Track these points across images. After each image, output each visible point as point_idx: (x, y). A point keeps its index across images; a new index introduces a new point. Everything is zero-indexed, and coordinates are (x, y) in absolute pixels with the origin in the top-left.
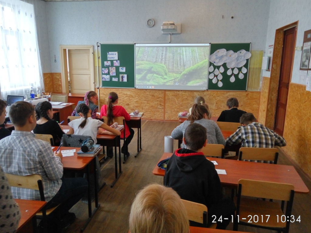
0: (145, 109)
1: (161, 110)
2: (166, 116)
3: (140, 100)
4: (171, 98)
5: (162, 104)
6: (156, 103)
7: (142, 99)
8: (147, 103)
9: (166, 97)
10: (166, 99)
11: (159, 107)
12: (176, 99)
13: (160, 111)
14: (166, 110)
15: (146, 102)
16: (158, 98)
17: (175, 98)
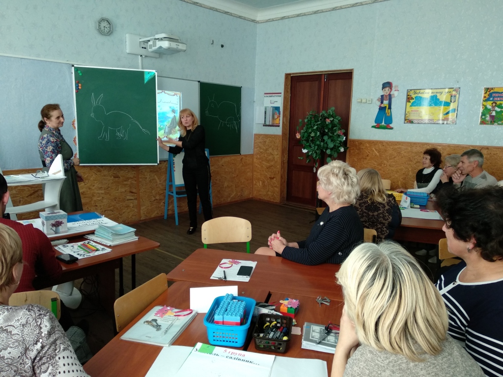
0: (100, 206)
1: (133, 204)
2: (142, 212)
3: (90, 189)
4: (148, 177)
5: (134, 191)
6: (123, 190)
7: (93, 188)
8: (106, 193)
9: (140, 177)
10: (140, 179)
11: (128, 197)
12: (157, 178)
13: (131, 205)
14: (141, 200)
15: (103, 192)
16: (125, 181)
17: (155, 176)
